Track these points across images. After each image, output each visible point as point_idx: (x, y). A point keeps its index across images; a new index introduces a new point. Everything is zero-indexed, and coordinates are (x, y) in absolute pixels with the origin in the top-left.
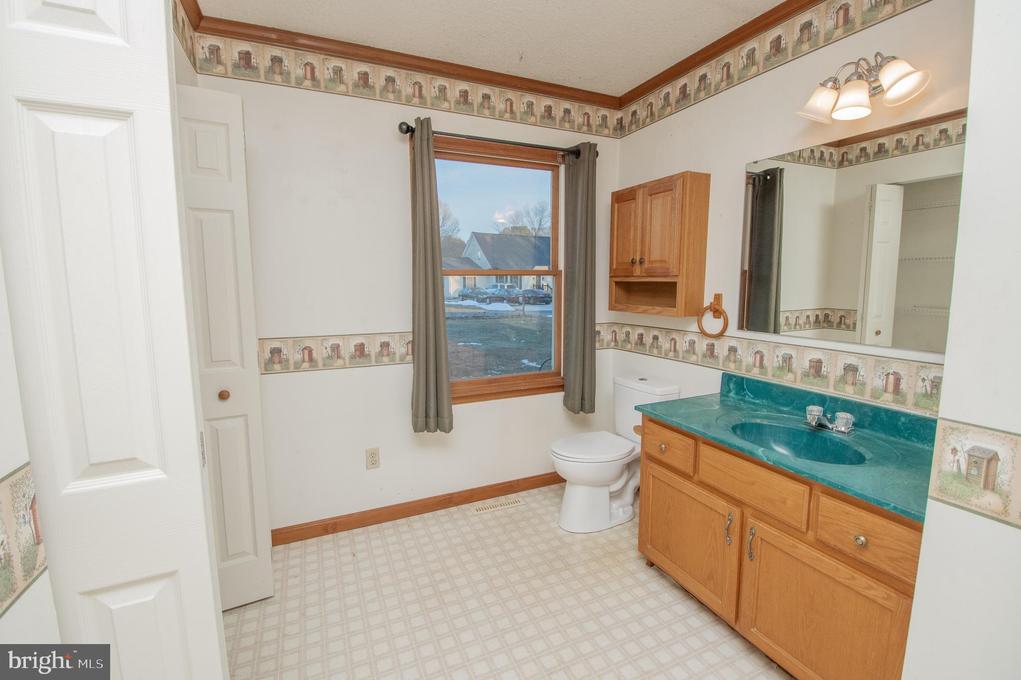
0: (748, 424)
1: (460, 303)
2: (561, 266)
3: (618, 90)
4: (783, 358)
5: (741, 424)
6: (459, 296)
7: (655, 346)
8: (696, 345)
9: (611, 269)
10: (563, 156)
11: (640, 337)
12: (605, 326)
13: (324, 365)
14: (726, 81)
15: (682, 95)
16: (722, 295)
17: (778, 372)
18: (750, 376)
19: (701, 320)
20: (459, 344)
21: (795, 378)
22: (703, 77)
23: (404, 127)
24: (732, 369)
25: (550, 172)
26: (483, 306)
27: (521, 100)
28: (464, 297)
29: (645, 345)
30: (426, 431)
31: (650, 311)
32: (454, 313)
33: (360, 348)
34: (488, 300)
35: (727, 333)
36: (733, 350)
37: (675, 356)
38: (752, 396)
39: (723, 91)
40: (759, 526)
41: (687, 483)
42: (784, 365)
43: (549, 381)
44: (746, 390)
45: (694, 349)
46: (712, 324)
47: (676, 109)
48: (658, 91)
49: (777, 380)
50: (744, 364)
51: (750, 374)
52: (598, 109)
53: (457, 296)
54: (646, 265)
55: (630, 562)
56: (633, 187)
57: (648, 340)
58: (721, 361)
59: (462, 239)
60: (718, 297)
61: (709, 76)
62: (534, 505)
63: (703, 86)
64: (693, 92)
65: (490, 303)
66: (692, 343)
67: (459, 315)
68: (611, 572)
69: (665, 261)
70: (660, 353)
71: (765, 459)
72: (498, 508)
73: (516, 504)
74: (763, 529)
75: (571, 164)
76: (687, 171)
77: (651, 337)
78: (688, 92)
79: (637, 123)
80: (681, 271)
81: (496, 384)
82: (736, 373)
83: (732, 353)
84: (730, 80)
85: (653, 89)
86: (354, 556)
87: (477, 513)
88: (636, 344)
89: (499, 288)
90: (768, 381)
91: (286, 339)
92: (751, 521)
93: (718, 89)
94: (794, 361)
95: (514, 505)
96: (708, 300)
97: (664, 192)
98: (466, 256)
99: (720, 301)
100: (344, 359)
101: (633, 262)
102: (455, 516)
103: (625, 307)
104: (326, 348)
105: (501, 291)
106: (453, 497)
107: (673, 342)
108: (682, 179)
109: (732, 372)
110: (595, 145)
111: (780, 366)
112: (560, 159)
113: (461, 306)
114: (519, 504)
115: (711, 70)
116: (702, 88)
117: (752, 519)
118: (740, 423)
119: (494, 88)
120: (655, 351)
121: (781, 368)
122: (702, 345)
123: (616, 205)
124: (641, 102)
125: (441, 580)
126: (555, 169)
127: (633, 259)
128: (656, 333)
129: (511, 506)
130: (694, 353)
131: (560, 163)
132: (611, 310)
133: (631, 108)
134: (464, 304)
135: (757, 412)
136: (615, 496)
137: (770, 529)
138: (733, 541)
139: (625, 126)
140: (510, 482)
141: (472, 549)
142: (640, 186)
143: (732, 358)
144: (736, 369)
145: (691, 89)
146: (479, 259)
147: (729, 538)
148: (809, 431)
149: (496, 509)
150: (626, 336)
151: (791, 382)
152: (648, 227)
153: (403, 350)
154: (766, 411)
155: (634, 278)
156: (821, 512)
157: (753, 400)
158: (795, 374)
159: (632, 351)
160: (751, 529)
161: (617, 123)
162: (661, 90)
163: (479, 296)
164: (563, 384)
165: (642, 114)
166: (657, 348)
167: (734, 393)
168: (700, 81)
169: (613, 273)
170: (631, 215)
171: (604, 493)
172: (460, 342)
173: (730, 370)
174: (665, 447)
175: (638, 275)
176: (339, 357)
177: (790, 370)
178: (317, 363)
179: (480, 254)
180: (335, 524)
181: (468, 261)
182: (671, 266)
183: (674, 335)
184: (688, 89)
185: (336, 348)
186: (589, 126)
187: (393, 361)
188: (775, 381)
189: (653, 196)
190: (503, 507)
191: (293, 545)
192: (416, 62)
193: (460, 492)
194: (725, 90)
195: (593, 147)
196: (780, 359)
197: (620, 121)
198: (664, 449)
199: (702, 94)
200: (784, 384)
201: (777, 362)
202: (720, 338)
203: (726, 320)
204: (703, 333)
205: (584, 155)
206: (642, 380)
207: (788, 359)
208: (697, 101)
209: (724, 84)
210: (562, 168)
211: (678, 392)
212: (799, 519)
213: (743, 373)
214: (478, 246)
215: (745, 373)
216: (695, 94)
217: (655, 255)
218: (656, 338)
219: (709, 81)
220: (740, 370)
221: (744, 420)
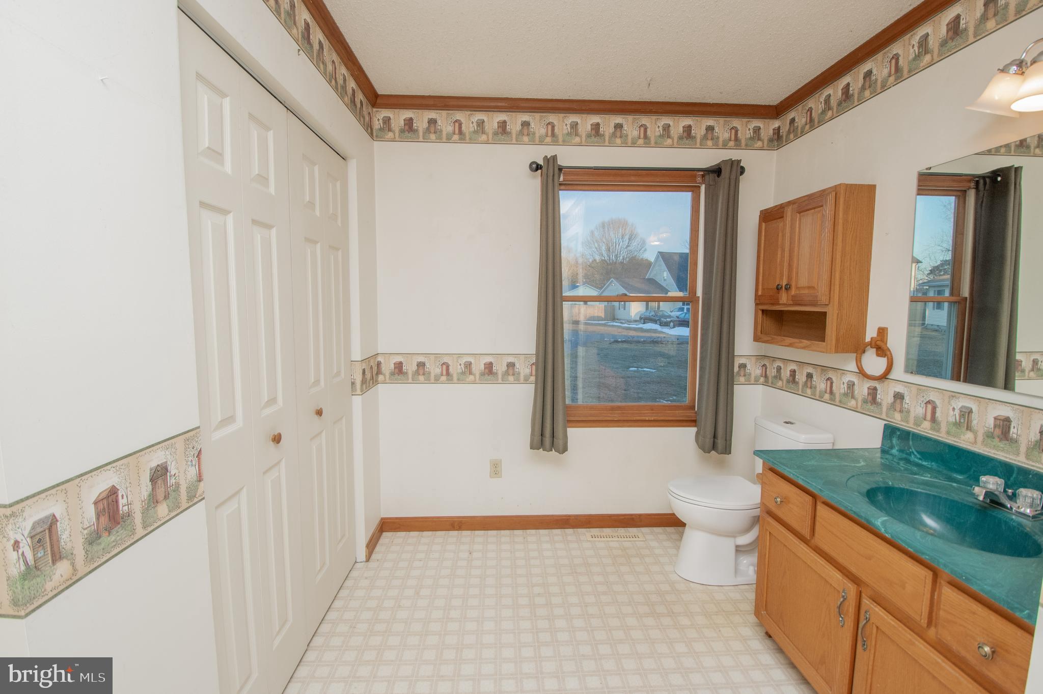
0: (897, 488)
1: (641, 326)
2: (699, 293)
3: (773, 98)
4: (960, 411)
5: (886, 487)
6: (641, 318)
7: (809, 386)
8: (856, 387)
9: (757, 297)
10: (703, 176)
11: (792, 373)
12: (753, 359)
13: (458, 380)
14: (894, 76)
15: (844, 96)
16: (887, 328)
17: (954, 428)
18: (919, 430)
19: (861, 359)
20: (631, 369)
21: (975, 438)
22: (869, 74)
23: (534, 166)
24: (897, 420)
25: (690, 193)
26: (666, 330)
27: (655, 124)
28: (645, 320)
29: (797, 383)
30: (541, 449)
31: (797, 344)
32: (631, 336)
33: (489, 367)
34: (672, 324)
35: (891, 376)
36: (899, 397)
37: (831, 399)
38: (919, 456)
39: (890, 87)
40: (875, 610)
41: (803, 546)
42: (962, 421)
43: (680, 415)
44: (912, 447)
45: (853, 392)
46: (874, 364)
47: (837, 112)
48: (819, 93)
49: (953, 439)
50: (912, 415)
51: (919, 428)
52: (749, 121)
53: (638, 319)
54: (793, 292)
55: (746, 626)
56: (782, 204)
57: (801, 378)
58: (884, 409)
59: (649, 259)
60: (882, 332)
61: (874, 72)
62: (654, 544)
63: (867, 84)
64: (856, 92)
65: (674, 327)
66: (851, 385)
67: (635, 339)
68: (720, 631)
69: (813, 288)
70: (814, 394)
71: (883, 530)
72: (614, 539)
73: (634, 539)
74: (877, 614)
75: (711, 183)
76: (840, 184)
77: (805, 374)
78: (851, 92)
79: (795, 132)
80: (832, 300)
81: (619, 412)
82: (902, 425)
83: (898, 401)
84: (899, 74)
85: (812, 93)
86: (470, 553)
87: (592, 539)
88: (788, 381)
89: (685, 311)
90: (940, 439)
91: (429, 355)
92: (866, 601)
93: (885, 86)
94: (974, 416)
95: (631, 539)
96: (871, 333)
97: (814, 208)
98: (651, 277)
99: (884, 336)
100: (474, 375)
101: (779, 288)
102: (569, 538)
103: (770, 339)
104: (460, 364)
105: (687, 315)
106: (570, 519)
107: (829, 382)
108: (834, 194)
109: (897, 424)
110: (739, 161)
111: (956, 422)
112: (699, 179)
113: (642, 330)
114: (637, 539)
115: (878, 66)
116: (867, 87)
117: (867, 600)
118: (884, 486)
119: (627, 116)
120: (809, 391)
121: (957, 424)
122: (862, 389)
123: (764, 224)
124: (800, 108)
125: (539, 594)
126: (695, 190)
127: (778, 285)
128: (810, 370)
129: (629, 539)
130: (853, 397)
131: (701, 184)
132: (756, 341)
133: (789, 115)
134: (645, 328)
135: (915, 476)
136: (740, 550)
137: (887, 616)
138: (846, 624)
139: (782, 136)
140: (631, 515)
141: (576, 573)
142: (790, 203)
143: (898, 407)
144: (902, 420)
145: (854, 89)
146: (665, 280)
147: (842, 618)
148: (980, 508)
149: (611, 539)
150: (777, 372)
151: (971, 443)
152: (796, 249)
153: (528, 371)
154: (929, 476)
155: (779, 307)
156: (944, 605)
157: (920, 462)
158: (975, 433)
159: (783, 389)
160: (866, 612)
161: (774, 134)
162: (822, 93)
163: (662, 319)
164: (695, 419)
165: (801, 121)
166: (811, 388)
167: (897, 450)
168: (864, 78)
169: (758, 300)
170: (778, 235)
171: (728, 545)
172: (632, 367)
173: (894, 421)
174: (781, 502)
175: (784, 302)
176: (471, 373)
177: (969, 428)
178: (453, 377)
179: (666, 274)
180: (461, 522)
181: (652, 282)
182: (820, 292)
183: (831, 374)
184: (851, 89)
185: (468, 365)
186: (737, 141)
187: (517, 380)
188: (950, 440)
189: (802, 214)
190: (620, 539)
191: (426, 533)
192: (550, 105)
193: (577, 516)
194: (893, 86)
195: (735, 164)
196: (957, 412)
197: (777, 131)
198: (779, 503)
199: (867, 93)
200: (961, 445)
201: (953, 416)
202: (884, 382)
203: (890, 360)
204: (862, 373)
205: (725, 173)
206: (787, 423)
207: (966, 413)
208: (861, 101)
209: (892, 79)
210: (703, 187)
211: (833, 442)
212: (919, 611)
213: (909, 426)
214: (664, 267)
215: (913, 427)
216: (859, 93)
217: (803, 281)
218: (809, 376)
219: (874, 78)
220: (907, 422)
221: (890, 483)
